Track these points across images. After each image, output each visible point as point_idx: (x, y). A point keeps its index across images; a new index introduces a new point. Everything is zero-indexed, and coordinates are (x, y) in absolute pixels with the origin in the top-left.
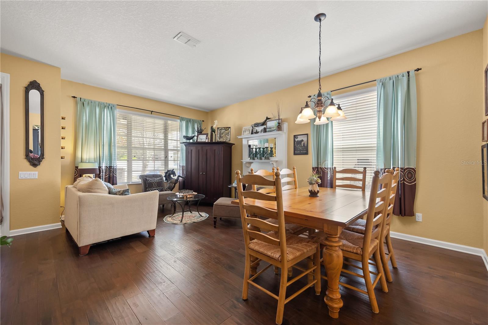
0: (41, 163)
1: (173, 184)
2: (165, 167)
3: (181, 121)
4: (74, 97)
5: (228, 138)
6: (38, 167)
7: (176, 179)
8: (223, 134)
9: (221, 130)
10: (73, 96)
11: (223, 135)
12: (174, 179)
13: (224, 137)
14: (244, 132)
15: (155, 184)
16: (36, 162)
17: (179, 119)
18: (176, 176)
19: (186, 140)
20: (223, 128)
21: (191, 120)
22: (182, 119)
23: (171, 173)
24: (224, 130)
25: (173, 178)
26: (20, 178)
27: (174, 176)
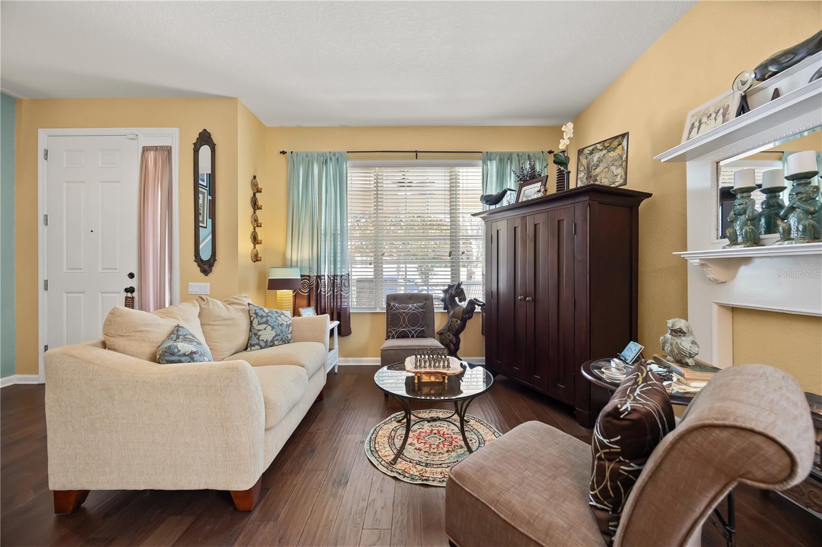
0: (213, 268)
1: (459, 322)
2: (452, 277)
3: (485, 163)
4: (283, 153)
5: (616, 176)
6: (210, 275)
7: (465, 306)
8: (598, 166)
9: (591, 153)
10: (281, 151)
11: (598, 170)
12: (461, 307)
13: (603, 175)
14: (695, 130)
15: (404, 319)
16: (206, 267)
17: (480, 159)
18: (464, 299)
19: (488, 206)
20: (599, 146)
21: (515, 156)
22: (488, 157)
23: (453, 292)
24: (605, 152)
25: (459, 305)
26: (190, 293)
27: (460, 301)
